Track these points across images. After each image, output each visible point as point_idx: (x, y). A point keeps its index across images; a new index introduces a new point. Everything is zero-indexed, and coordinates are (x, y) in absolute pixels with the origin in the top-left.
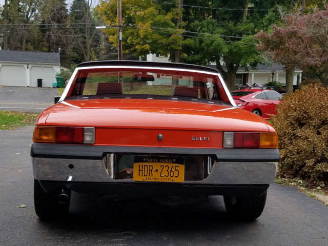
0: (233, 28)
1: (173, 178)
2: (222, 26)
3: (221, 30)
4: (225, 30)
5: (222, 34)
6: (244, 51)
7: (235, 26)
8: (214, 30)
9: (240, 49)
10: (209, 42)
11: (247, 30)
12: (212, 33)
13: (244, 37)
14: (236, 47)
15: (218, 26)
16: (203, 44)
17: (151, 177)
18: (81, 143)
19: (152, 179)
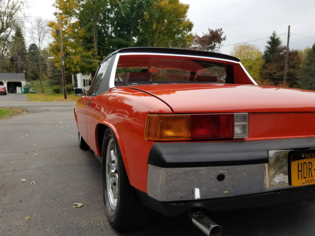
17: (311, 178)
18: (229, 138)
19: (311, 181)
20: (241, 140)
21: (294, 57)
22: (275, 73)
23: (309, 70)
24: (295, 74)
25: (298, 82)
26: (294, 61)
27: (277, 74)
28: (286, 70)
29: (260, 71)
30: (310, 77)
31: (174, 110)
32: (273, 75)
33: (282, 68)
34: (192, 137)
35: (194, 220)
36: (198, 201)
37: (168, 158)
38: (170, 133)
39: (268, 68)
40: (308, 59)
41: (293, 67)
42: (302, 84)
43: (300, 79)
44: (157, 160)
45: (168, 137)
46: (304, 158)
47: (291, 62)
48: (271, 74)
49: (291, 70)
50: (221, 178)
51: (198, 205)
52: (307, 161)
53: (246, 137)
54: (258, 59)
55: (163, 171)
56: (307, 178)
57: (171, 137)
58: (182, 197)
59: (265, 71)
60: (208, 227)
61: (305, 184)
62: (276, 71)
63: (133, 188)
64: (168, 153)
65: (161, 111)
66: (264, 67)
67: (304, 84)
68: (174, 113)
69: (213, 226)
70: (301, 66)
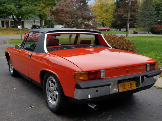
0: (18, 3)
1: (132, 88)
2: (14, 2)
3: (14, 4)
4: (15, 4)
5: (14, 5)
6: (24, 12)
7: (19, 2)
8: (11, 3)
9: (23, 12)
10: (10, 9)
11: (24, 4)
12: (10, 5)
13: (24, 7)
14: (21, 11)
15: (12, 2)
16: (7, 10)
17: (125, 89)
18: (99, 78)
19: (125, 90)
20: (103, 79)
21: (135, 4)
22: (123, 15)
23: (144, 13)
24: (135, 16)
25: (137, 21)
26: (135, 7)
27: (124, 16)
28: (130, 13)
29: (113, 13)
30: (144, 18)
31: (83, 71)
32: (122, 16)
33: (127, 12)
34: (89, 79)
35: (89, 105)
36: (90, 99)
37: (82, 86)
38: (81, 78)
39: (118, 11)
40: (143, 6)
41: (134, 11)
42: (139, 22)
43: (138, 19)
44: (78, 87)
45: (81, 79)
46: (123, 82)
47: (133, 7)
48: (120, 15)
49: (133, 13)
50: (97, 91)
51: (89, 100)
52: (124, 83)
53: (104, 78)
54: (112, 5)
55: (80, 90)
56: (124, 89)
57: (82, 79)
58: (82, 98)
59: (116, 13)
60: (94, 106)
61: (123, 91)
62: (123, 13)
63: (66, 96)
64: (82, 84)
65: (78, 71)
66: (116, 11)
67: (141, 23)
68: (83, 72)
69: (95, 106)
70: (139, 10)
